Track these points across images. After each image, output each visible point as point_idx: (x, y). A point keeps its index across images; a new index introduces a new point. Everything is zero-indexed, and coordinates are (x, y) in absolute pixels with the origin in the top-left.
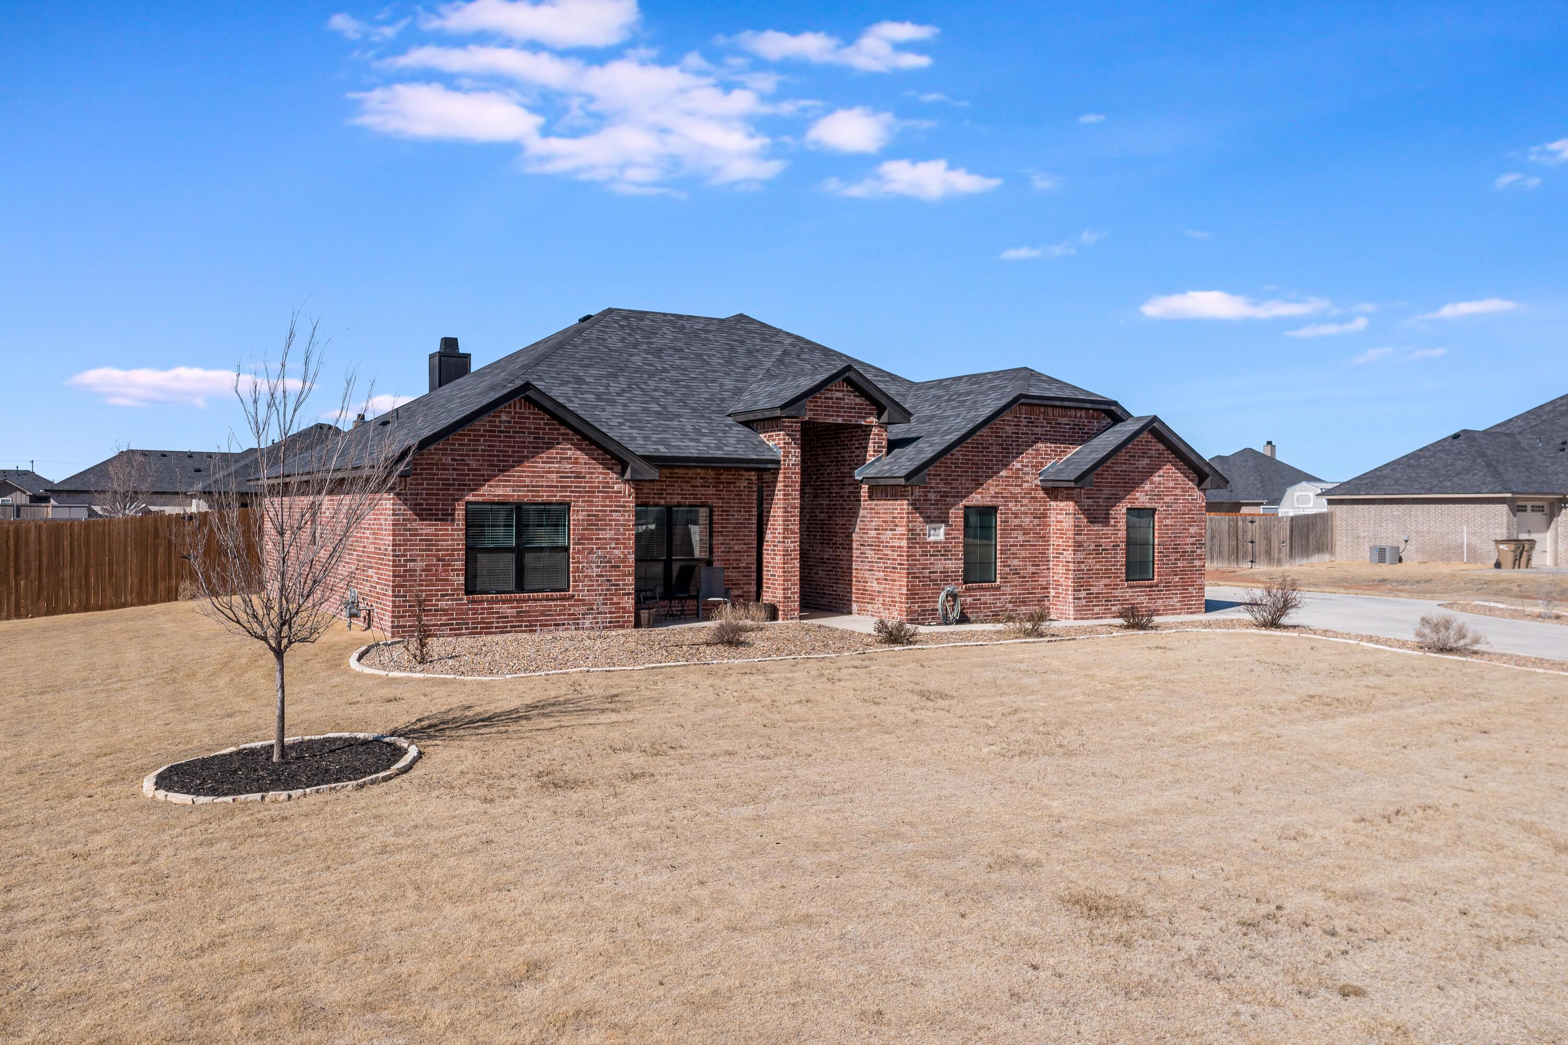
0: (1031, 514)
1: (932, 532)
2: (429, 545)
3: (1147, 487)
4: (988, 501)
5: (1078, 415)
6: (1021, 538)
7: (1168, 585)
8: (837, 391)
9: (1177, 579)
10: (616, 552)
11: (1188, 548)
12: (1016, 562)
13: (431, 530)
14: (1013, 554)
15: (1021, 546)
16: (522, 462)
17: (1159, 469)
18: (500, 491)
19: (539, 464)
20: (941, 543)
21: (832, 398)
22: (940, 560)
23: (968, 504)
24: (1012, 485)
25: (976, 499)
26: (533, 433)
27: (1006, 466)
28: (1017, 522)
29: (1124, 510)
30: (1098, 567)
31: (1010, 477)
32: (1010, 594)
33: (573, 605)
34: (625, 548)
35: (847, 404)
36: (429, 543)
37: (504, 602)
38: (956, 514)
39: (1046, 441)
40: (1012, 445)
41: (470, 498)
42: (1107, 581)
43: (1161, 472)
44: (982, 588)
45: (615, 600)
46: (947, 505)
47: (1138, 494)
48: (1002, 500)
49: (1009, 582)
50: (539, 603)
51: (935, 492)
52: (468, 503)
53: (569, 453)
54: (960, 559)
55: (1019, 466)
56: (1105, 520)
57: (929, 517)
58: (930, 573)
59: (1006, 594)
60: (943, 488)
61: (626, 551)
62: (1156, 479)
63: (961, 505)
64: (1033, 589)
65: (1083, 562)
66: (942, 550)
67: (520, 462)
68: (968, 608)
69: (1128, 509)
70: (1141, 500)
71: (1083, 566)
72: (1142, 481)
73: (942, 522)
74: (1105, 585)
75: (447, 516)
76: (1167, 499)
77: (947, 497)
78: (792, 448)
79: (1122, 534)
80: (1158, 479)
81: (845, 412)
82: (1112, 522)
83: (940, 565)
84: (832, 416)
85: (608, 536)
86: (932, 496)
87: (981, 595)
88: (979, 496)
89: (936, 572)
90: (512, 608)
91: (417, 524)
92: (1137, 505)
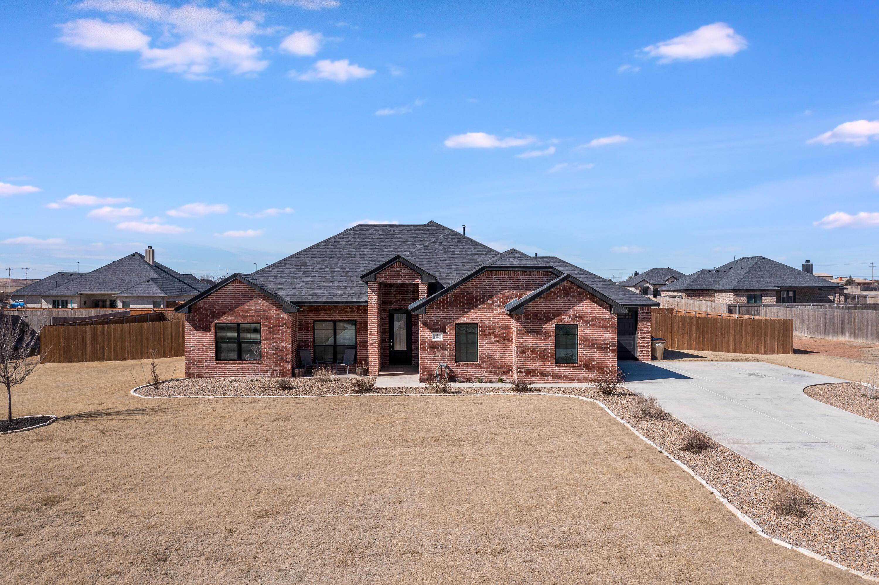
0: (500, 327)
1: (436, 337)
2: (200, 340)
3: (570, 312)
4: (470, 321)
5: (532, 274)
6: (493, 340)
7: (587, 367)
8: (397, 267)
9: (594, 363)
10: (282, 344)
11: (604, 346)
12: (489, 352)
13: (200, 334)
14: (488, 347)
15: (492, 343)
16: (239, 306)
17: (581, 302)
18: (229, 318)
19: (246, 307)
20: (441, 342)
21: (395, 271)
22: (440, 350)
23: (457, 322)
24: (487, 312)
25: (463, 320)
26: (244, 294)
27: (482, 303)
28: (490, 331)
29: (553, 325)
30: (534, 356)
31: (485, 308)
32: (485, 368)
33: (263, 366)
34: (286, 342)
35: (403, 273)
36: (200, 339)
37: (232, 364)
38: (450, 328)
39: (509, 289)
40: (486, 292)
41: (217, 321)
42: (541, 363)
43: (581, 304)
44: (467, 365)
45: (282, 364)
46: (445, 323)
47: (563, 317)
48: (480, 320)
49: (485, 362)
50: (247, 365)
51: (436, 317)
52: (216, 323)
53: (260, 301)
54: (453, 350)
55: (491, 302)
56: (540, 330)
57: (432, 329)
58: (434, 356)
59: (483, 368)
60: (441, 314)
61: (287, 344)
62: (577, 308)
63: (453, 323)
64: (502, 366)
65: (524, 353)
66: (442, 346)
67: (238, 306)
68: (458, 375)
69: (555, 325)
70: (566, 320)
71: (523, 355)
72: (567, 310)
73: (441, 331)
74: (540, 366)
75: (207, 329)
76: (585, 319)
77: (445, 319)
78: (373, 295)
79: (552, 338)
80: (579, 308)
81: (401, 277)
82: (544, 332)
83: (440, 353)
84: (395, 279)
85: (278, 337)
86: (435, 319)
87: (467, 368)
88: (465, 318)
89: (438, 356)
90: (235, 367)
91: (195, 332)
92: (563, 322)
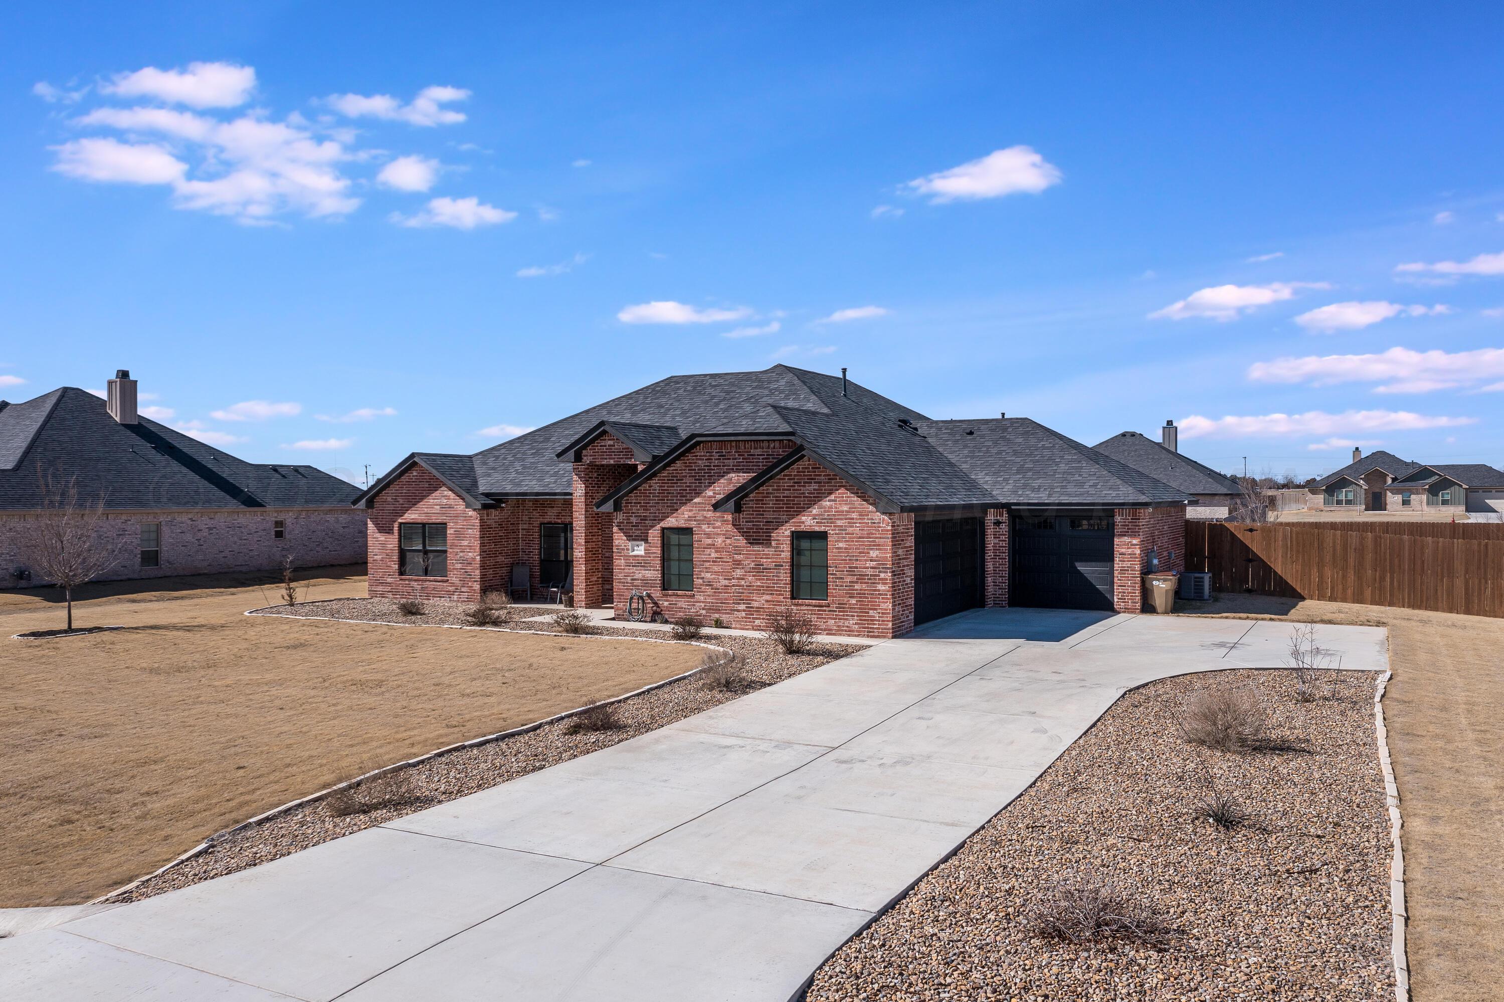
0: (724, 534)
1: (635, 548)
2: (383, 547)
3: (815, 511)
4: (682, 524)
5: (772, 446)
6: (713, 555)
7: (842, 607)
8: (609, 440)
9: (853, 601)
10: (470, 554)
11: (870, 572)
12: (708, 575)
13: (383, 538)
14: (706, 568)
15: (713, 561)
16: (423, 499)
17: (831, 494)
18: (413, 516)
19: (430, 500)
20: (642, 556)
21: (605, 446)
22: (641, 570)
23: (664, 526)
24: (705, 510)
25: (671, 522)
26: (428, 482)
27: (698, 494)
28: (709, 541)
29: (788, 533)
30: (759, 584)
31: (702, 503)
32: (703, 602)
33: (448, 586)
34: (475, 552)
35: (617, 449)
36: (383, 545)
37: (415, 581)
38: (654, 534)
39: (738, 471)
40: (704, 476)
41: (400, 521)
42: (768, 597)
43: (832, 497)
44: (677, 595)
45: (470, 584)
46: (647, 526)
47: (804, 518)
48: (695, 523)
49: (702, 592)
50: (431, 583)
51: (636, 516)
52: (401, 524)
53: (446, 493)
54: (658, 570)
55: (711, 493)
56: (766, 541)
57: (630, 536)
58: (632, 580)
59: (700, 602)
60: (642, 513)
61: (475, 554)
62: (826, 503)
63: (658, 527)
64: (727, 600)
65: (743, 579)
66: (640, 562)
67: (422, 499)
68: (665, 611)
69: (792, 532)
70: (808, 523)
71: (743, 582)
72: (810, 506)
73: (642, 540)
74: (767, 601)
75: (390, 531)
76: (839, 523)
77: (646, 520)
78: (579, 484)
79: (786, 555)
80: (828, 503)
81: (615, 455)
82: (773, 543)
83: (640, 574)
84: (606, 459)
85: (466, 544)
86: (634, 520)
87: (677, 601)
88: (673, 520)
89: (638, 579)
90: (418, 585)
91: (378, 535)
92: (803, 528)
